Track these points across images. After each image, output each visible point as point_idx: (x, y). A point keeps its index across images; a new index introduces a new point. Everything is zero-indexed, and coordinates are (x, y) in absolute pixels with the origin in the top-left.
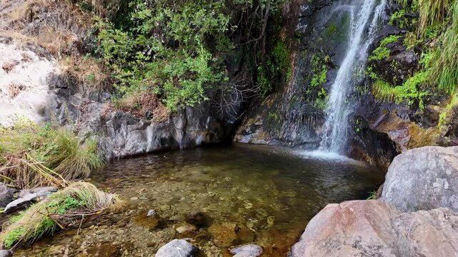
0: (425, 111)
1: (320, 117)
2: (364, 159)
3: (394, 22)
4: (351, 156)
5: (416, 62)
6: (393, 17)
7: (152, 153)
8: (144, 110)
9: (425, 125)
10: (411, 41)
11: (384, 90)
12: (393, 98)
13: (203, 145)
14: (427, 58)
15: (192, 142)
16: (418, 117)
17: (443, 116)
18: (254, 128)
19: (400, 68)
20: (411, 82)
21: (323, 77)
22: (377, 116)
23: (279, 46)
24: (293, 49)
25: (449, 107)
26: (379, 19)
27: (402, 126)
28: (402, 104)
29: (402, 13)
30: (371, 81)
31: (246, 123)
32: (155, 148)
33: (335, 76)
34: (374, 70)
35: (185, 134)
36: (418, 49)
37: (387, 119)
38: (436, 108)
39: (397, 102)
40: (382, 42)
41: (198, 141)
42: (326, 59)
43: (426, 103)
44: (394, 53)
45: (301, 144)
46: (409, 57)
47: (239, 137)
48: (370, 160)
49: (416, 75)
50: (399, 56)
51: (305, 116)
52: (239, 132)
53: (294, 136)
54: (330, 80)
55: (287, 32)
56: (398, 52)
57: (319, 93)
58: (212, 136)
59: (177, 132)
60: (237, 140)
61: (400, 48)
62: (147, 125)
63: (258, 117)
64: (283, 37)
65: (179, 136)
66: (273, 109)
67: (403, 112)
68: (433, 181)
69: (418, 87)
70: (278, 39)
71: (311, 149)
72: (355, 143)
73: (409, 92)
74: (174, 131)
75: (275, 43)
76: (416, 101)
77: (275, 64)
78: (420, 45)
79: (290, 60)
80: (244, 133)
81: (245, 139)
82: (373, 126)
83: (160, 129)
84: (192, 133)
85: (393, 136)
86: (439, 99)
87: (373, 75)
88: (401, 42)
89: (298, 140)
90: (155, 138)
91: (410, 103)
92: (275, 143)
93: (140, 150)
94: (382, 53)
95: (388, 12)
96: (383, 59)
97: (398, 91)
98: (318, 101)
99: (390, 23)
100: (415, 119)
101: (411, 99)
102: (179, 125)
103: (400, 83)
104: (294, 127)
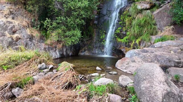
0: (128, 44)
1: (103, 47)
2: (116, 56)
3: (120, 24)
4: (113, 56)
5: (126, 34)
6: (120, 23)
7: (59, 58)
8: (54, 45)
9: (128, 47)
10: (124, 29)
11: (119, 40)
12: (121, 42)
13: (72, 56)
14: (128, 33)
15: (69, 55)
16: (127, 46)
17: (132, 45)
18: (85, 50)
19: (122, 35)
20: (125, 38)
21: (104, 36)
22: (118, 46)
23: (90, 27)
24: (94, 28)
25: (133, 43)
26: (117, 23)
27: (124, 48)
28: (123, 43)
29: (122, 22)
30: (116, 38)
31: (82, 49)
32: (60, 57)
33: (107, 36)
34: (116, 35)
35: (66, 53)
36: (126, 31)
37: (121, 46)
38: (130, 44)
39: (122, 43)
40: (118, 29)
41: (70, 54)
42: (104, 31)
43: (128, 43)
44: (121, 31)
45: (99, 54)
46: (124, 33)
47: (80, 53)
48: (117, 56)
49: (126, 37)
50: (122, 32)
51: (99, 47)
52: (80, 51)
53: (97, 52)
54: (106, 37)
55: (92, 23)
56: (122, 31)
57: (103, 40)
58: (73, 53)
59: (64, 52)
60: (80, 54)
61: (122, 30)
62: (56, 50)
63: (86, 47)
64: (91, 24)
65: (65, 53)
66: (90, 45)
67: (124, 45)
68: (133, 54)
69: (126, 39)
70: (90, 25)
71: (101, 55)
72: (113, 53)
73: (124, 40)
74: (63, 52)
75: (89, 26)
76: (126, 42)
77: (89, 32)
78: (126, 30)
79: (94, 31)
80: (82, 52)
81: (82, 54)
82: (118, 48)
83: (60, 51)
84: (68, 52)
85: (122, 50)
86: (131, 42)
87: (116, 36)
88: (122, 29)
89: (98, 53)
90: (59, 54)
91: (125, 43)
92: (91, 54)
93: (57, 57)
94: (118, 31)
95: (119, 21)
96: (118, 33)
97: (122, 40)
98: (102, 42)
99: (119, 24)
100: (126, 46)
101: (125, 42)
102: (65, 50)
103: (122, 38)
104: (97, 49)
